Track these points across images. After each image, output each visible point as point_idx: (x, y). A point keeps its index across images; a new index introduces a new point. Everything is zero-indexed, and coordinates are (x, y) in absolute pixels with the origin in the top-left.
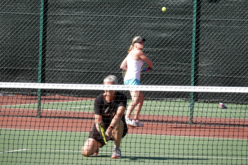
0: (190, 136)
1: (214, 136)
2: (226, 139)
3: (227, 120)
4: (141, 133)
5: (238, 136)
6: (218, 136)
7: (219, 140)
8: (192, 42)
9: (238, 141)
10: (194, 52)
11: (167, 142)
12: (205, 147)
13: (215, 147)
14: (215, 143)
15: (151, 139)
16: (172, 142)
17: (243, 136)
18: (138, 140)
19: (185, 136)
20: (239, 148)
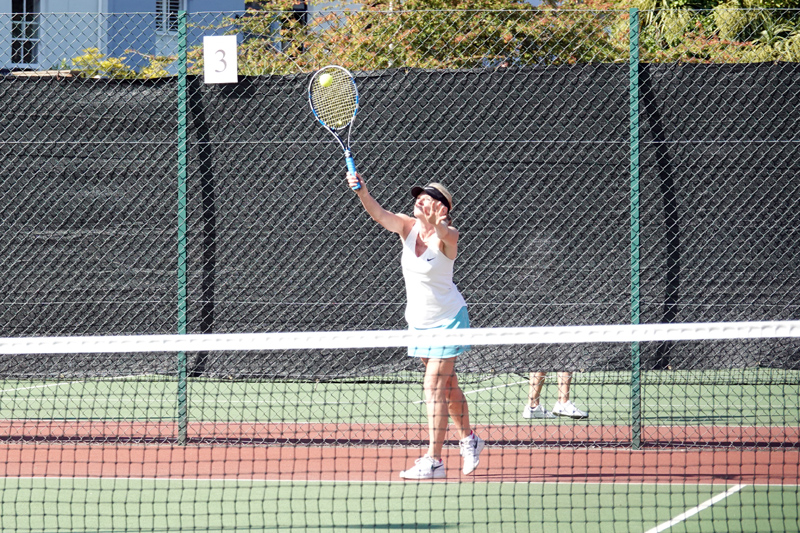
0: (183, 476)
1: (253, 473)
2: (286, 481)
3: (285, 429)
4: (44, 473)
5: (321, 472)
6: (263, 475)
7: (266, 486)
8: (176, 209)
9: (321, 485)
10: (183, 236)
11: (119, 496)
12: (228, 508)
13: (256, 507)
14: (257, 494)
15: (73, 489)
16: (133, 496)
17: (335, 472)
18: (37, 495)
19: (171, 479)
20: (325, 505)
